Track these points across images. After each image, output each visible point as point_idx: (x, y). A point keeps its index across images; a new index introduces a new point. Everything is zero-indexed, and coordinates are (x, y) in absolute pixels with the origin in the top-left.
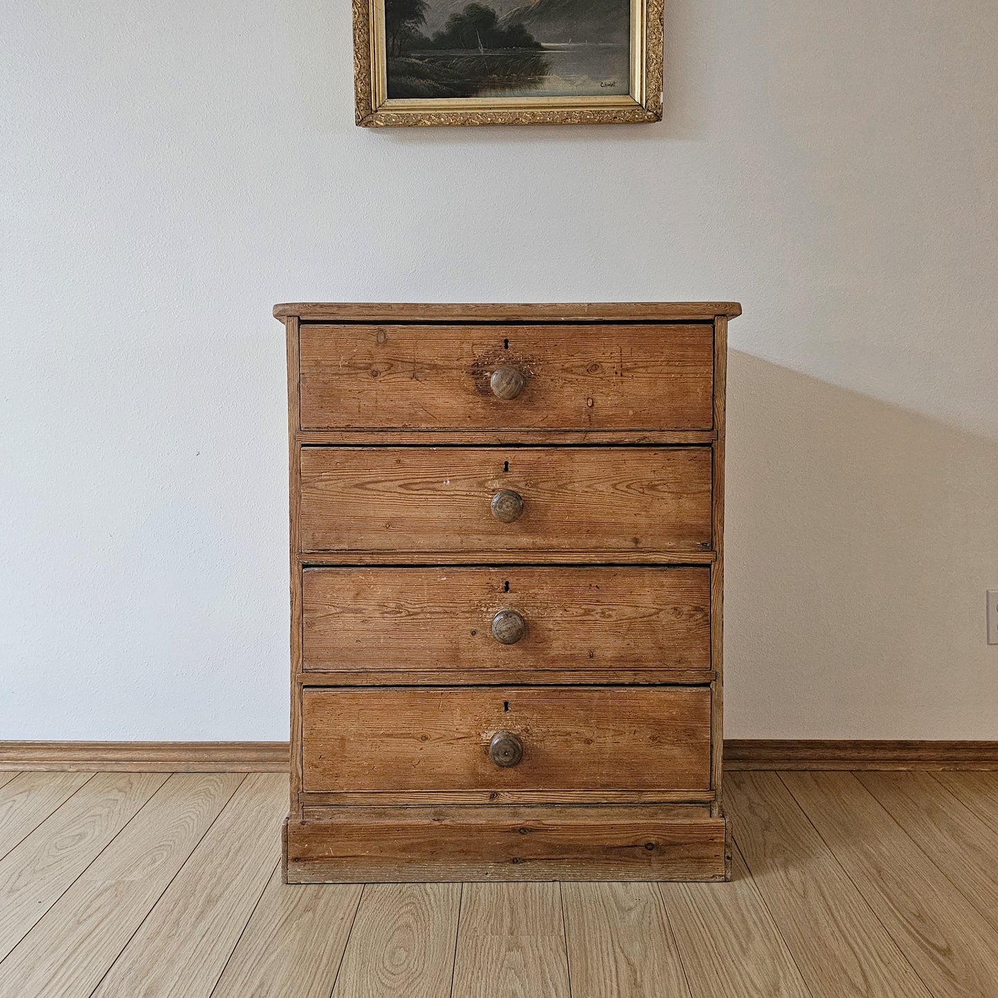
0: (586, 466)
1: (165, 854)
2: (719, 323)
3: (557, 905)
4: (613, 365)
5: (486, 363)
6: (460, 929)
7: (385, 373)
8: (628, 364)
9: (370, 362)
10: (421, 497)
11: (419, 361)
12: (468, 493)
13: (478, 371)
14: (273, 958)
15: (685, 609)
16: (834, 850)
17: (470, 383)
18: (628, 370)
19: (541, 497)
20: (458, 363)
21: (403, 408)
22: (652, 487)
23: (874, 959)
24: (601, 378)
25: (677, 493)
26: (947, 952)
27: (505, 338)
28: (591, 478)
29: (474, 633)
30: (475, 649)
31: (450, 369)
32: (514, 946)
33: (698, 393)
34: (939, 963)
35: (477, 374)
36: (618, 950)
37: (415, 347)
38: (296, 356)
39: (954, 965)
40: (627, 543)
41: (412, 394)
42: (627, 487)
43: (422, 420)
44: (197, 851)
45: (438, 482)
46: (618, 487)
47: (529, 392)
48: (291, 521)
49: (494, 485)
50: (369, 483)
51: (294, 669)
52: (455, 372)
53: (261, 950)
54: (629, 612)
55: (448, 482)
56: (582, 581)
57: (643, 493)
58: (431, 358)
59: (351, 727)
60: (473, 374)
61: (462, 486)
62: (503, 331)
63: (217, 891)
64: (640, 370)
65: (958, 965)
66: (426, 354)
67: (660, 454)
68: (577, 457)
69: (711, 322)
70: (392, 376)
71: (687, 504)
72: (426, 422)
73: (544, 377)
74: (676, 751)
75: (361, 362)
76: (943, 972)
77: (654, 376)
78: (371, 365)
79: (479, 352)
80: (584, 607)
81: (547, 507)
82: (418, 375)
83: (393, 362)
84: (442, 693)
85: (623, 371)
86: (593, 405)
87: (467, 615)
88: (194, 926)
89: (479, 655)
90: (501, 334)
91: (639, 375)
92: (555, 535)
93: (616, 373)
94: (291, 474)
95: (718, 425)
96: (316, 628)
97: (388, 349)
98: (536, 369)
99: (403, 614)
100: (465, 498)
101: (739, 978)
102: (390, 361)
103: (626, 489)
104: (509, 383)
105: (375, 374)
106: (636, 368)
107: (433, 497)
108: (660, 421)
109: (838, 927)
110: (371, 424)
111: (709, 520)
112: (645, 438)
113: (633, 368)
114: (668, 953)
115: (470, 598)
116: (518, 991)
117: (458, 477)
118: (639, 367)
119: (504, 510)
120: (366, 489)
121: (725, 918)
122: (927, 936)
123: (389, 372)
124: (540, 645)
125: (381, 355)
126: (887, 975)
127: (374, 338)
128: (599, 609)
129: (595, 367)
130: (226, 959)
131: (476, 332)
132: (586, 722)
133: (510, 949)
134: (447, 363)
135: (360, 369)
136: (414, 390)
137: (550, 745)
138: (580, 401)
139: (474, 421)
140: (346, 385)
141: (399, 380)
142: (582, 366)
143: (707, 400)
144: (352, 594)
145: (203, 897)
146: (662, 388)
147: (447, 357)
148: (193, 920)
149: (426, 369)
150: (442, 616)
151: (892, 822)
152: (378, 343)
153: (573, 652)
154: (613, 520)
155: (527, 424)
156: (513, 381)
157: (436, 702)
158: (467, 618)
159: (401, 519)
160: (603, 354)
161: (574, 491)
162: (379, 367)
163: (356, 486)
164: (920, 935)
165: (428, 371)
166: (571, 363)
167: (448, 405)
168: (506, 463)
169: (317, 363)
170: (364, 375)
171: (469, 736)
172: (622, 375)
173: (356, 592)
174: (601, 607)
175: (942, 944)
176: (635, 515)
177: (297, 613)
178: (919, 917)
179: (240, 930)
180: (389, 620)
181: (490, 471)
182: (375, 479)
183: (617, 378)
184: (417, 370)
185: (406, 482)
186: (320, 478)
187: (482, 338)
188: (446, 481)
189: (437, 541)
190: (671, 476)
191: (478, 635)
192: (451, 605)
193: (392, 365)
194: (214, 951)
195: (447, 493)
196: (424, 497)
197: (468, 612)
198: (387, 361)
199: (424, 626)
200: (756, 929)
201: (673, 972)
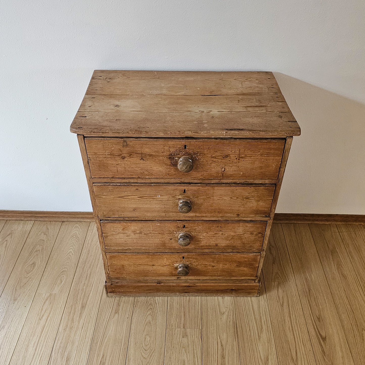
0: (219, 191)
1: (65, 277)
2: (288, 140)
3: (200, 311)
4: (235, 156)
5: (175, 154)
6: (167, 324)
7: (128, 158)
8: (242, 155)
9: (121, 153)
10: (148, 201)
11: (144, 153)
12: (168, 200)
13: (171, 157)
14: (106, 340)
15: (255, 233)
16: (296, 276)
17: (168, 162)
18: (242, 158)
19: (199, 201)
20: (162, 154)
21: (137, 171)
22: (247, 198)
23: (301, 343)
24: (229, 160)
25: (258, 200)
26: (324, 339)
27: (184, 145)
28: (221, 195)
29: (171, 239)
30: (172, 243)
31: (159, 156)
32: (185, 335)
33: (273, 166)
34: (321, 345)
35: (171, 158)
36: (218, 338)
37: (142, 147)
38: (85, 151)
39: (326, 347)
40: (234, 215)
41: (141, 165)
42: (237, 198)
43: (146, 175)
44: (76, 274)
45: (155, 196)
46: (232, 198)
47: (196, 165)
48: (93, 207)
49: (179, 197)
50: (124, 196)
51: (102, 248)
52: (161, 157)
53: (102, 336)
54: (232, 234)
55: (159, 196)
56: (215, 225)
57: (243, 200)
58: (150, 152)
59: (125, 263)
60: (170, 158)
61: (165, 197)
62: (183, 142)
63: (85, 301)
64: (248, 158)
65: (327, 347)
66: (147, 150)
67: (252, 187)
68: (216, 188)
69: (285, 139)
70: (131, 159)
71: (261, 203)
72: (148, 176)
73: (202, 160)
74: (245, 269)
75: (116, 153)
76: (322, 350)
77: (254, 160)
78: (121, 154)
79: (172, 150)
80: (215, 232)
81: (202, 204)
82: (144, 158)
83: (131, 153)
84: (159, 255)
85: (240, 157)
86: (224, 170)
87: (168, 234)
88: (79, 322)
89: (173, 245)
90: (183, 143)
91: (247, 160)
92: (204, 213)
93: (236, 159)
94: (90, 192)
95: (281, 177)
96: (108, 238)
97: (128, 149)
98: (199, 157)
99: (143, 234)
100: (167, 201)
101: (256, 354)
102: (130, 153)
103: (236, 199)
104: (186, 168)
105: (124, 158)
106: (246, 157)
107: (153, 201)
108: (254, 177)
109: (291, 325)
110: (123, 176)
111: (270, 209)
112: (246, 181)
113: (244, 157)
114: (235, 341)
115: (169, 230)
116: (185, 359)
117: (163, 195)
118: (247, 157)
119: (183, 211)
120: (124, 198)
121: (255, 319)
122: (319, 329)
123: (130, 157)
124: (197, 242)
125: (125, 151)
126: (303, 352)
127: (122, 144)
128: (221, 233)
129: (227, 156)
130: (91, 341)
131: (171, 143)
132: (213, 262)
133: (183, 337)
134: (157, 154)
135: (116, 156)
136: (142, 164)
137: (199, 267)
138: (219, 169)
139: (170, 176)
140: (111, 162)
141: (135, 160)
142: (221, 156)
143: (277, 169)
144: (122, 229)
145: (80, 304)
146: (257, 164)
147: (157, 152)
148: (78, 318)
149: (147, 156)
150: (158, 235)
151: (318, 259)
152: (123, 146)
153: (209, 244)
154: (229, 208)
155: (194, 177)
156: (188, 167)
157: (157, 256)
158: (168, 235)
159: (140, 208)
160: (231, 151)
161: (214, 200)
162: (126, 155)
163: (119, 197)
164: (317, 329)
165: (148, 157)
166: (216, 155)
167: (158, 170)
168: (185, 190)
169: (95, 154)
170: (118, 158)
171: (169, 265)
172: (239, 159)
173: (123, 228)
174: (222, 232)
175: (323, 335)
176: (239, 207)
177: (100, 234)
178: (319, 319)
179: (94, 324)
180: (137, 236)
181: (178, 193)
182: (127, 195)
183: (237, 161)
184: (143, 157)
185: (141, 196)
186: (103, 194)
187: (173, 145)
188: (158, 196)
189: (155, 214)
190: (256, 195)
191: (173, 240)
192: (162, 231)
193: (131, 155)
194: (87, 337)
195: (159, 200)
196: (149, 201)
197: (168, 233)
198: (128, 153)
199: (151, 237)
200: (264, 325)
201: (235, 351)
